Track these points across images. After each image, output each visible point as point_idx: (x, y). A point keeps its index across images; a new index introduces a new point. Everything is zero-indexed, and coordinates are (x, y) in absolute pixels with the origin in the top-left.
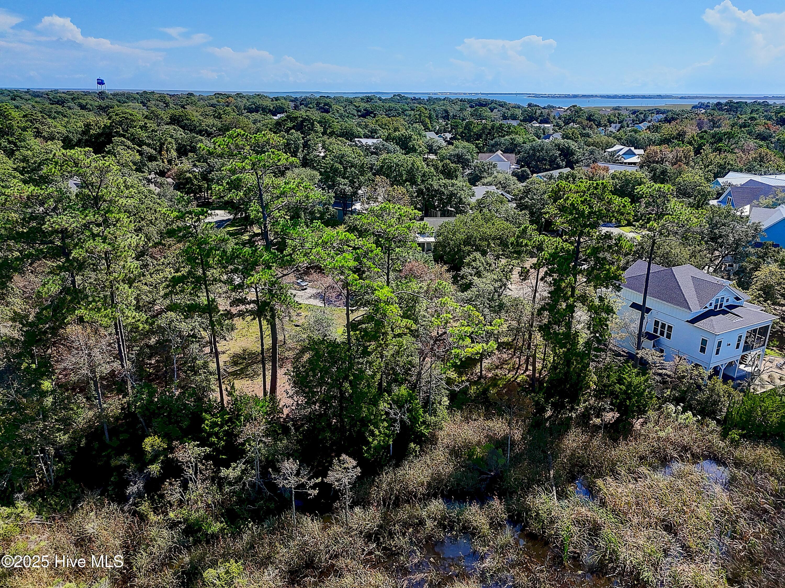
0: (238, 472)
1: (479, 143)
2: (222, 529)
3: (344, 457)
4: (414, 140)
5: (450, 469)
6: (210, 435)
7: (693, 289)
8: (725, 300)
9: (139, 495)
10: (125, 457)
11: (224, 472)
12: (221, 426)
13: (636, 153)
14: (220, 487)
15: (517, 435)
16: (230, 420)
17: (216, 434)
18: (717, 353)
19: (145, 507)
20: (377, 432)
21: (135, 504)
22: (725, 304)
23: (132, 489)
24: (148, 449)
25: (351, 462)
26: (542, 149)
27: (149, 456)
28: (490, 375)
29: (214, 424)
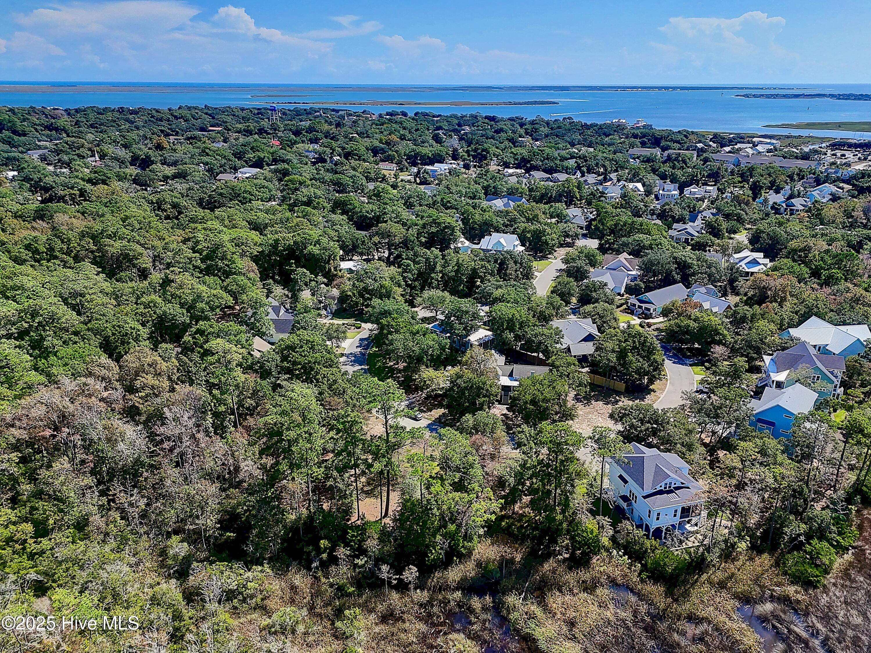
0: (363, 562)
1: (610, 239)
2: (354, 591)
3: (411, 566)
4: (548, 234)
5: (473, 574)
6: (351, 541)
7: (653, 474)
8: (673, 484)
9: (317, 568)
10: (311, 548)
11: (357, 561)
12: (356, 537)
13: (761, 262)
14: (354, 568)
15: (518, 557)
16: (361, 534)
17: (354, 541)
18: (658, 519)
19: (320, 574)
20: (433, 552)
21: (315, 572)
22: (673, 486)
23: (314, 565)
24: (322, 546)
25: (414, 569)
26: (659, 263)
27: (322, 550)
28: (521, 512)
29: (353, 536)
